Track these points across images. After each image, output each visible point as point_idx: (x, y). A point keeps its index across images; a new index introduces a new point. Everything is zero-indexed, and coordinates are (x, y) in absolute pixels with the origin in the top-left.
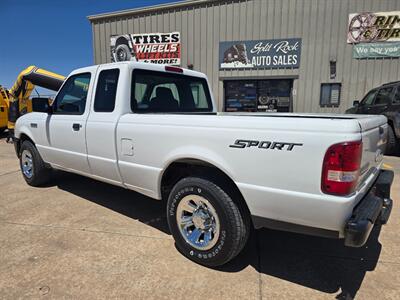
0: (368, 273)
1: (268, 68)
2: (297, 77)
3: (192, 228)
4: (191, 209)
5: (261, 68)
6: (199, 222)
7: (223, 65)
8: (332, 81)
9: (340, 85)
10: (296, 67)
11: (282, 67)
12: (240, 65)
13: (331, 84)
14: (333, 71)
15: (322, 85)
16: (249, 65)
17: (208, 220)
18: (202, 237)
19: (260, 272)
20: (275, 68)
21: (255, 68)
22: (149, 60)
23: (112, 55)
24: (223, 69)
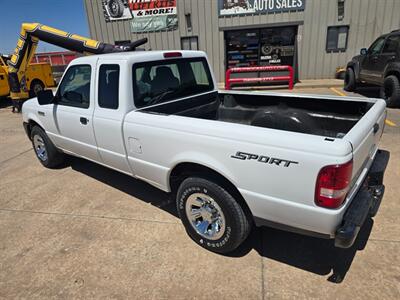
0: (358, 252)
1: (271, 12)
2: (302, 23)
3: (201, 219)
4: (198, 204)
5: (263, 13)
6: (207, 215)
7: (224, 12)
8: (339, 23)
9: (348, 27)
10: (301, 10)
11: (285, 10)
12: (241, 10)
13: (338, 27)
14: (341, 12)
15: (329, 28)
16: (250, 11)
17: (215, 214)
18: (210, 227)
19: (262, 255)
20: (278, 12)
21: (257, 13)
22: (143, 11)
23: (104, 8)
24: (223, 16)
